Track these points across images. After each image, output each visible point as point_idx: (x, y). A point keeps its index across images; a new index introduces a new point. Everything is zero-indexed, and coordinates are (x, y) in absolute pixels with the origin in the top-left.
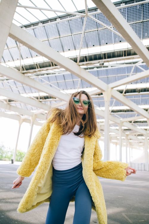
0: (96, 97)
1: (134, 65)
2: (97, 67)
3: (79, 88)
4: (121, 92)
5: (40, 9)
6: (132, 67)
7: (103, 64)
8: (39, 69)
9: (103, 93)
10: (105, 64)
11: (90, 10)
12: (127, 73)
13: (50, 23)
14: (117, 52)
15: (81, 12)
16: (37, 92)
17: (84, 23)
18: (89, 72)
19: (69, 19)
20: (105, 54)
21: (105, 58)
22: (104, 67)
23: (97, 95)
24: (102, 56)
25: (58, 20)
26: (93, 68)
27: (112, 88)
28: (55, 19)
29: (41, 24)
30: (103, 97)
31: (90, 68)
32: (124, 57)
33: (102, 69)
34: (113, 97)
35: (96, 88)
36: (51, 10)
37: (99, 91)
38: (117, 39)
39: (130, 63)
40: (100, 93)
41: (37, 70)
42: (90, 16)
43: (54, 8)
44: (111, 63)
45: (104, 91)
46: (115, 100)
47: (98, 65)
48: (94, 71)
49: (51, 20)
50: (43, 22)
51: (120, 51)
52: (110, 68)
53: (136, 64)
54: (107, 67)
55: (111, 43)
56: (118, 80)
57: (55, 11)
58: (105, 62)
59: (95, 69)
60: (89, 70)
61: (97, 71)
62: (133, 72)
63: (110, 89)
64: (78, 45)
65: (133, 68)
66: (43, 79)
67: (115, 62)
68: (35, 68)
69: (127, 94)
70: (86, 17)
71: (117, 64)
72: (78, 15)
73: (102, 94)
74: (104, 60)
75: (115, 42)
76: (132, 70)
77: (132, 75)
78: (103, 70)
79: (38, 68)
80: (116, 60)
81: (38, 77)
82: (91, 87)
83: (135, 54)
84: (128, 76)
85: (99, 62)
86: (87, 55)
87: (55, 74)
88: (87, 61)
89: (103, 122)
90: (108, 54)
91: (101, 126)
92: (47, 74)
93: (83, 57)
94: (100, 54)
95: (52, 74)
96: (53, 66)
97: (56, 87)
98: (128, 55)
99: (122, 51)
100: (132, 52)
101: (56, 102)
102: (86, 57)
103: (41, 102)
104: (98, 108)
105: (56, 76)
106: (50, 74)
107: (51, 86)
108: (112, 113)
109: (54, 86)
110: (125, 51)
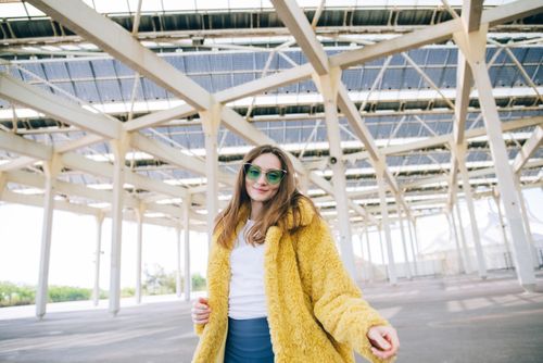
0: (181, 125)
1: (272, 50)
2: (185, 49)
3: (135, 100)
4: (242, 112)
6: (268, 53)
7: (202, 42)
8: (15, 40)
9: (200, 114)
10: (207, 42)
12: (257, 68)
14: (237, 14)
16: (9, 107)
18: (162, 57)
20: (206, 17)
21: (207, 28)
22: (200, 49)
23: (184, 118)
24: (199, 22)
26: (172, 50)
27: (223, 103)
30: (200, 124)
31: (166, 50)
32: (252, 30)
33: (197, 53)
34: (224, 124)
35: (182, 102)
37: (190, 109)
39: (264, 45)
40: (191, 115)
44: (218, 41)
45: (203, 110)
46: (226, 131)
47: (189, 42)
48: (175, 57)
51: (243, 14)
52: (215, 52)
53: (278, 48)
54: (209, 49)
56: (235, 85)
58: (206, 36)
59: (179, 53)
60: (162, 54)
61: (184, 57)
62: (270, 68)
63: (217, 105)
65: (270, 58)
66: (24, 70)
67: (229, 40)
68: (1, 36)
69: (256, 118)
71: (233, 44)
73: (197, 116)
74: (204, 32)
76: (268, 63)
77: (269, 73)
78: (199, 56)
79: (9, 36)
80: (232, 35)
81: (10, 64)
82: (167, 98)
83: (278, 24)
84: (258, 76)
85: (191, 36)
86: (160, 14)
87: (65, 57)
88: (158, 30)
89: (197, 185)
90: (214, 16)
91: (192, 195)
92: (40, 56)
93: (149, 17)
94: (194, 16)
95: (56, 56)
96: (60, 34)
97: (67, 94)
98: (261, 26)
99: (249, 14)
100: (272, 18)
101: (68, 135)
102: (156, 18)
103: (21, 135)
104: (185, 151)
105: (66, 64)
106: (48, 56)
107: (52, 90)
108: (221, 163)
109: (60, 90)
110: (255, 15)
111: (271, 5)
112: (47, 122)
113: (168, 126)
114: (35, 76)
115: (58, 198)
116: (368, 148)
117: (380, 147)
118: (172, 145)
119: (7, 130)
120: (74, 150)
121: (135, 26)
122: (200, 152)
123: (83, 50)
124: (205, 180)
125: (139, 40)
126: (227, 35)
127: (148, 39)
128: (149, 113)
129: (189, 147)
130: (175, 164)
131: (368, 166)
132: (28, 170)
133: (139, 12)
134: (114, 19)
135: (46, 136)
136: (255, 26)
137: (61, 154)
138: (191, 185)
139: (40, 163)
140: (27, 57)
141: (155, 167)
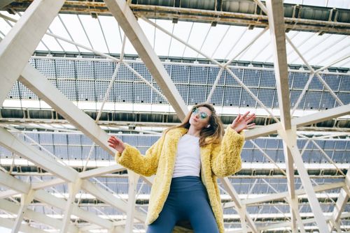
0: (115, 177)
2: (123, 132)
3: (89, 159)
5: (56, 38)
7: (134, 128)
8: (29, 119)
9: (128, 171)
10: (138, 129)
11: (126, 56)
13: (65, 58)
14: (156, 115)
15: (114, 56)
16: (11, 158)
17: (116, 70)
19: (95, 59)
20: (138, 115)
21: (138, 121)
22: (133, 132)
23: (117, 173)
24: (134, 117)
25: (80, 58)
26: (116, 132)
28: (75, 55)
29: (51, 55)
30: (127, 177)
31: (112, 131)
32: (163, 123)
33: (131, 135)
34: (142, 179)
36: (72, 42)
38: (157, 98)
40: (122, 171)
41: (23, 120)
42: (125, 64)
43: (76, 42)
44: (143, 128)
46: (144, 183)
47: (127, 128)
49: (68, 54)
50: (55, 54)
51: (159, 115)
52: (141, 134)
54: (138, 133)
55: (149, 102)
57: (76, 46)
58: (137, 125)
59: (120, 134)
60: (110, 134)
61: (123, 136)
64: (101, 96)
67: (150, 128)
68: (22, 117)
70: (119, 63)
71: (152, 131)
72: (110, 58)
73: (125, 172)
74: (136, 123)
75: (154, 102)
78: (131, 137)
79: (27, 117)
80: (152, 126)
82: (108, 159)
85: (129, 124)
86: (112, 112)
87: (53, 131)
88: (110, 120)
89: (120, 220)
90: (142, 115)
91: (115, 226)
92: (39, 130)
93: (107, 113)
94: (131, 114)
95: (48, 130)
96: (55, 118)
97: (49, 152)
98: (169, 122)
99: (162, 115)
100: (175, 118)
101: (41, 178)
102: (110, 114)
103: (13, 175)
104: (115, 195)
105: (53, 135)
106: (44, 130)
107: (40, 149)
108: (137, 205)
109: (45, 150)
110: (165, 116)
111: (174, 111)
112: (32, 169)
113: (106, 177)
114: (33, 141)
115: (24, 222)
116: (234, 199)
117: (241, 200)
118: (107, 190)
119: (6, 171)
120: (43, 189)
121: (98, 117)
122: (125, 196)
123: (65, 128)
124: (125, 217)
125: (99, 125)
126: (148, 126)
127: (103, 124)
128: (96, 168)
129: (118, 193)
130: (109, 203)
131: (236, 213)
132: (9, 200)
133: (102, 110)
134: (87, 113)
135: (28, 177)
136: (165, 122)
137: (35, 190)
138: (116, 220)
139: (19, 196)
140: (31, 130)
141: (93, 205)
